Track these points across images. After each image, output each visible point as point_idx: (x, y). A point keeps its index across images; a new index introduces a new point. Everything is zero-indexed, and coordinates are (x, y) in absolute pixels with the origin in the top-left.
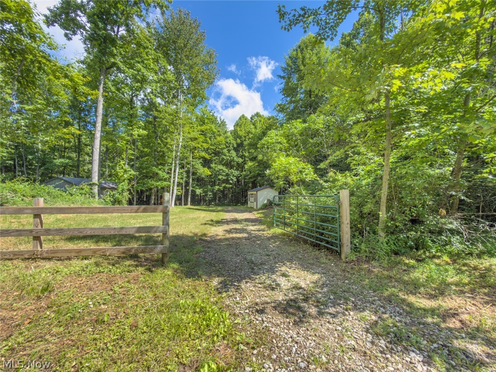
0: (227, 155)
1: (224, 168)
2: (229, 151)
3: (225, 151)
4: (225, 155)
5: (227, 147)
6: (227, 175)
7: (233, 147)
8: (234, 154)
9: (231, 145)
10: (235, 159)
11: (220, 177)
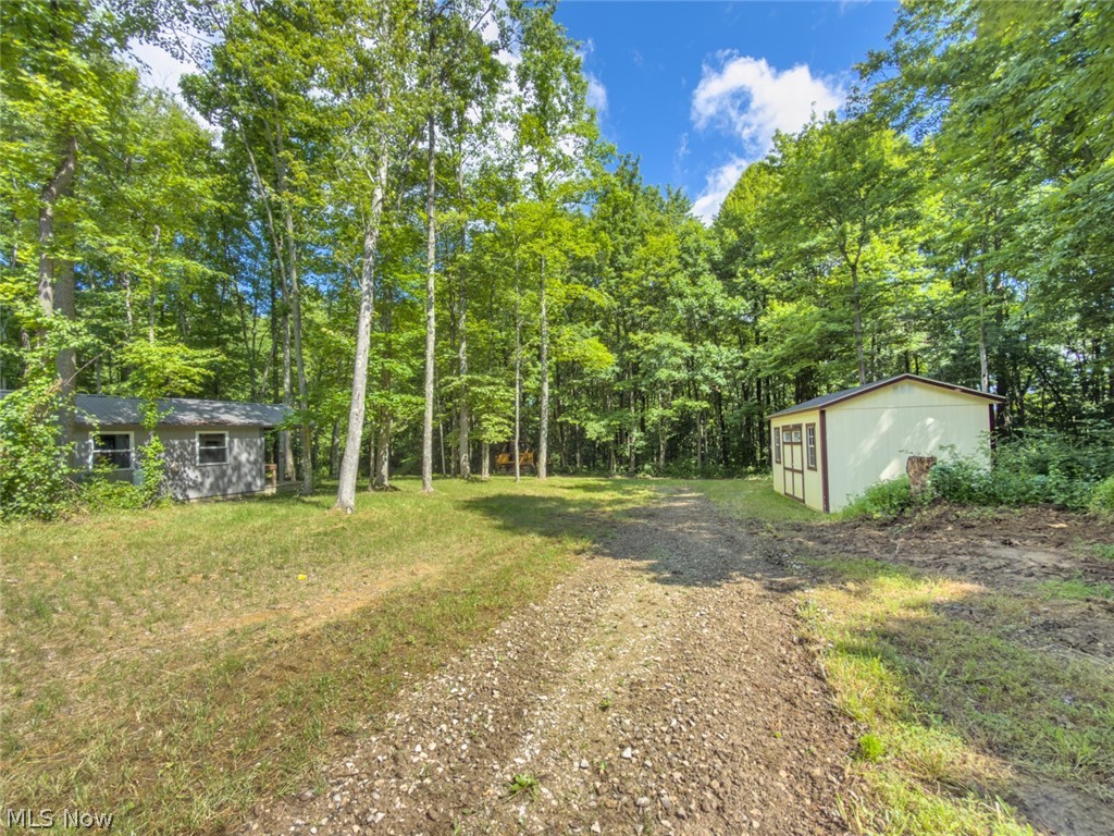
0: (688, 290)
1: (677, 342)
2: (694, 279)
3: (681, 280)
4: (681, 295)
5: (686, 265)
6: (691, 364)
7: (709, 260)
8: (712, 285)
9: (703, 255)
10: (719, 301)
11: (663, 374)
